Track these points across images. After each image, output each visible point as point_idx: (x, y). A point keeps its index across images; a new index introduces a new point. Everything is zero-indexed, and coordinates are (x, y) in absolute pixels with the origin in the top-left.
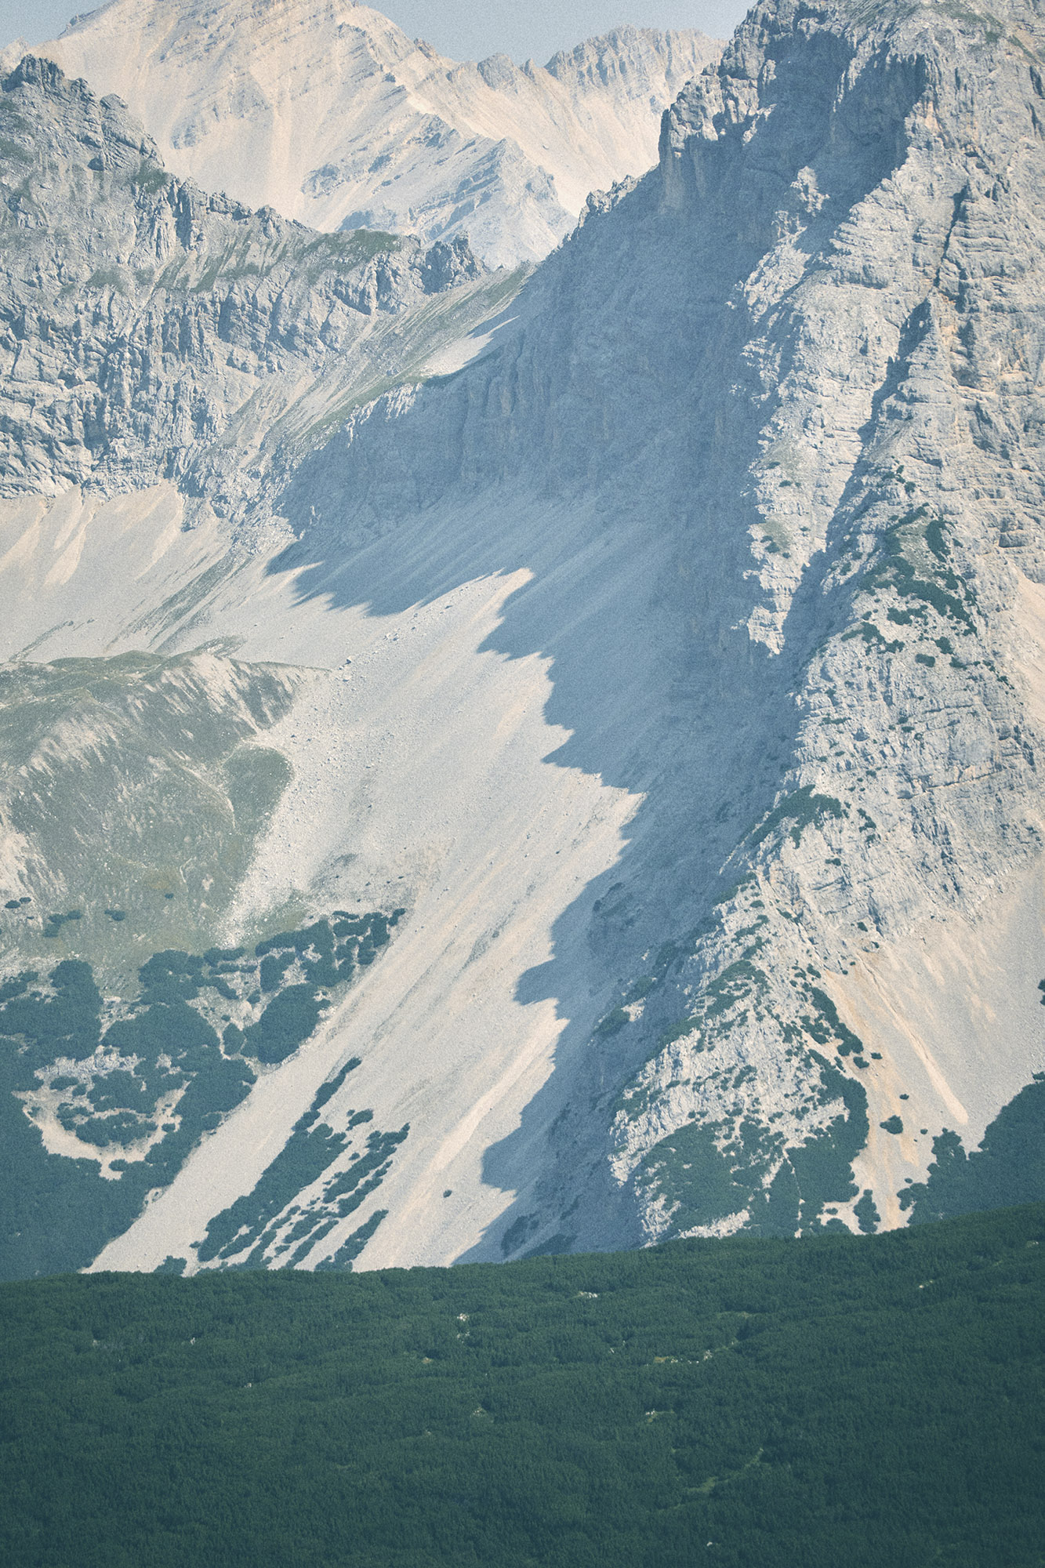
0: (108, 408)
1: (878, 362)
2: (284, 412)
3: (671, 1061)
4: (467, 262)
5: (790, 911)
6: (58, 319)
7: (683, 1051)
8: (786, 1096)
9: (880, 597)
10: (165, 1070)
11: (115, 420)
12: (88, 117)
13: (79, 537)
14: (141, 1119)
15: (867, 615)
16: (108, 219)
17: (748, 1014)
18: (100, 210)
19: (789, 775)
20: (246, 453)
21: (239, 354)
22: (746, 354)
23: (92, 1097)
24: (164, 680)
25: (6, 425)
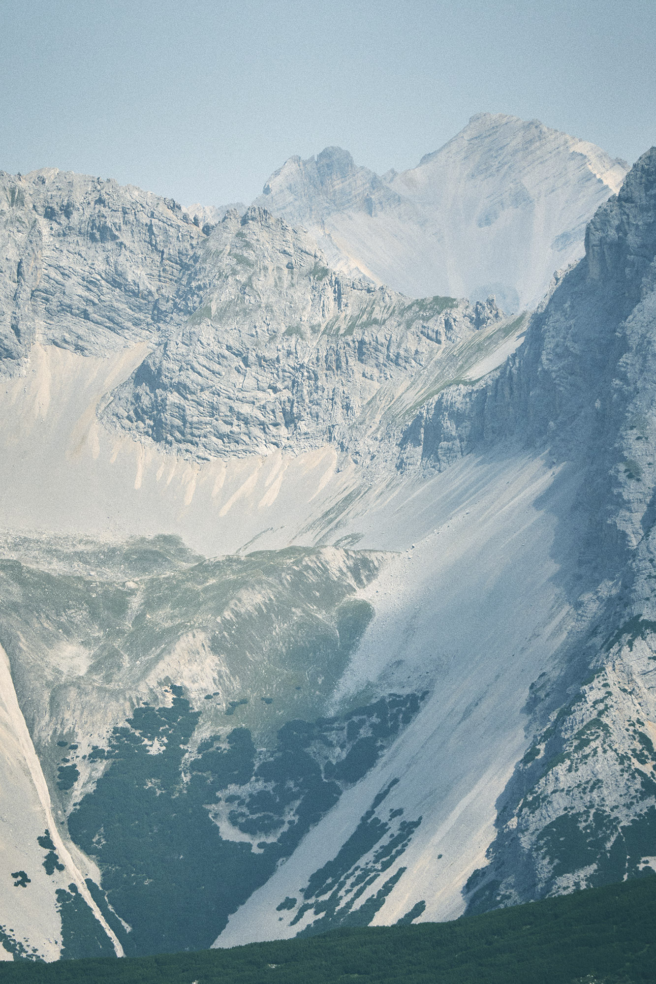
0: (296, 404)
2: (393, 402)
3: (554, 778)
4: (494, 312)
5: (626, 688)
6: (267, 355)
7: (560, 773)
8: (621, 796)
10: (290, 789)
11: (300, 411)
12: (285, 239)
13: (279, 479)
14: (276, 818)
16: (295, 297)
17: (598, 749)
18: (292, 290)
19: (628, 610)
20: (371, 427)
21: (368, 370)
22: (620, 364)
23: (248, 806)
24: (304, 563)
25: (239, 416)
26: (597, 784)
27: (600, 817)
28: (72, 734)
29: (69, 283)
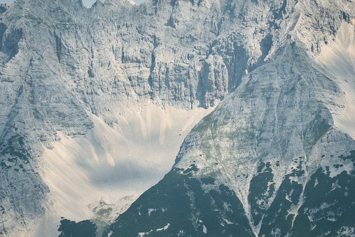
1: (11, 100)
9: (6, 156)
15: (3, 160)
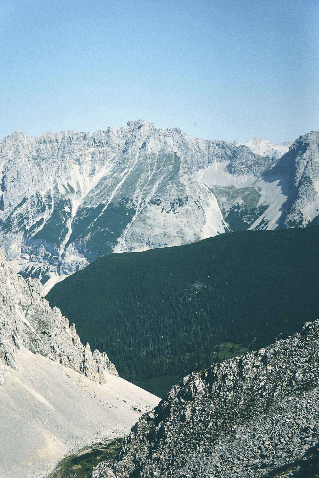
2: (261, 170)
3: (289, 215)
4: (275, 159)
5: (298, 205)
6: (245, 163)
8: (297, 218)
10: (252, 216)
11: (249, 170)
12: (247, 149)
13: (247, 179)
14: (251, 220)
16: (249, 156)
17: (294, 212)
19: (298, 195)
20: (258, 173)
21: (258, 166)
22: (295, 165)
23: (247, 218)
24: (252, 189)
25: (241, 171)
26: (294, 216)
27: (295, 220)
28: (225, 209)
29: (219, 154)
